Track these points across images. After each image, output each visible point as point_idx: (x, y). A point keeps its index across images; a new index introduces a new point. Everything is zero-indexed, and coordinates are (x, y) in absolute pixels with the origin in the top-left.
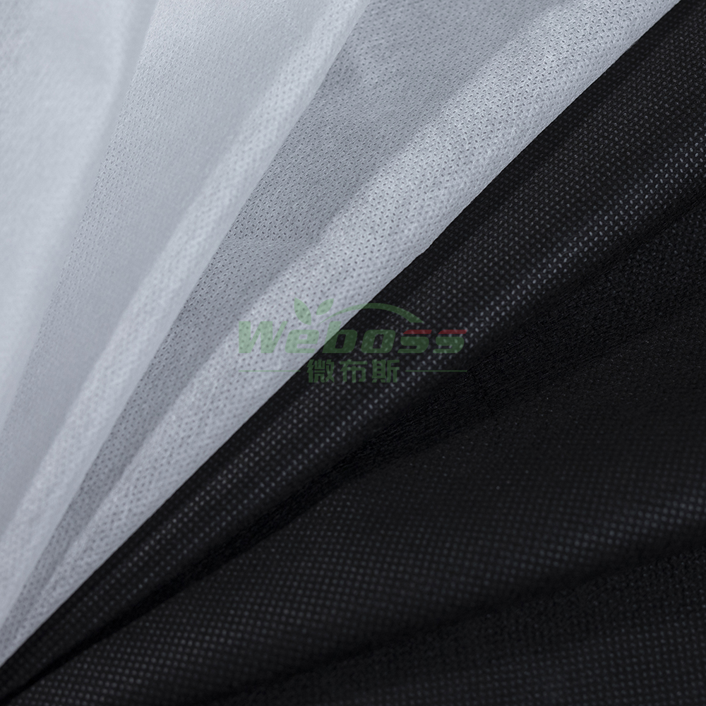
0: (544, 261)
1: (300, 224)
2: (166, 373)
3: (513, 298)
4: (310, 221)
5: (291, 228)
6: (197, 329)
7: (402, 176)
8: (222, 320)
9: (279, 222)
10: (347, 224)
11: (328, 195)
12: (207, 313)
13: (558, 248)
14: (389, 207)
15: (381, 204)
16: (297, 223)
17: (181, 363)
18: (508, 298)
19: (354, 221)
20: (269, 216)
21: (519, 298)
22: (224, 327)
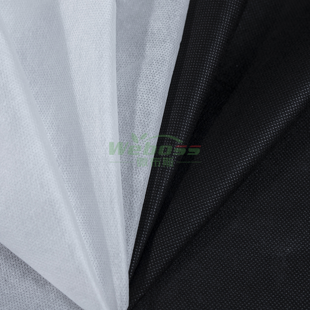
0: (222, 24)
1: (136, 54)
2: (125, 127)
3: (220, 42)
4: (139, 51)
5: (134, 57)
6: (125, 106)
7: (161, 19)
8: (132, 98)
9: (128, 58)
10: (153, 44)
11: (139, 39)
12: (125, 99)
13: (224, 18)
14: (164, 31)
15: (161, 32)
16: (135, 55)
17: (127, 121)
18: (218, 43)
19: (155, 42)
20: (123, 58)
21: (222, 41)
22: (135, 100)
